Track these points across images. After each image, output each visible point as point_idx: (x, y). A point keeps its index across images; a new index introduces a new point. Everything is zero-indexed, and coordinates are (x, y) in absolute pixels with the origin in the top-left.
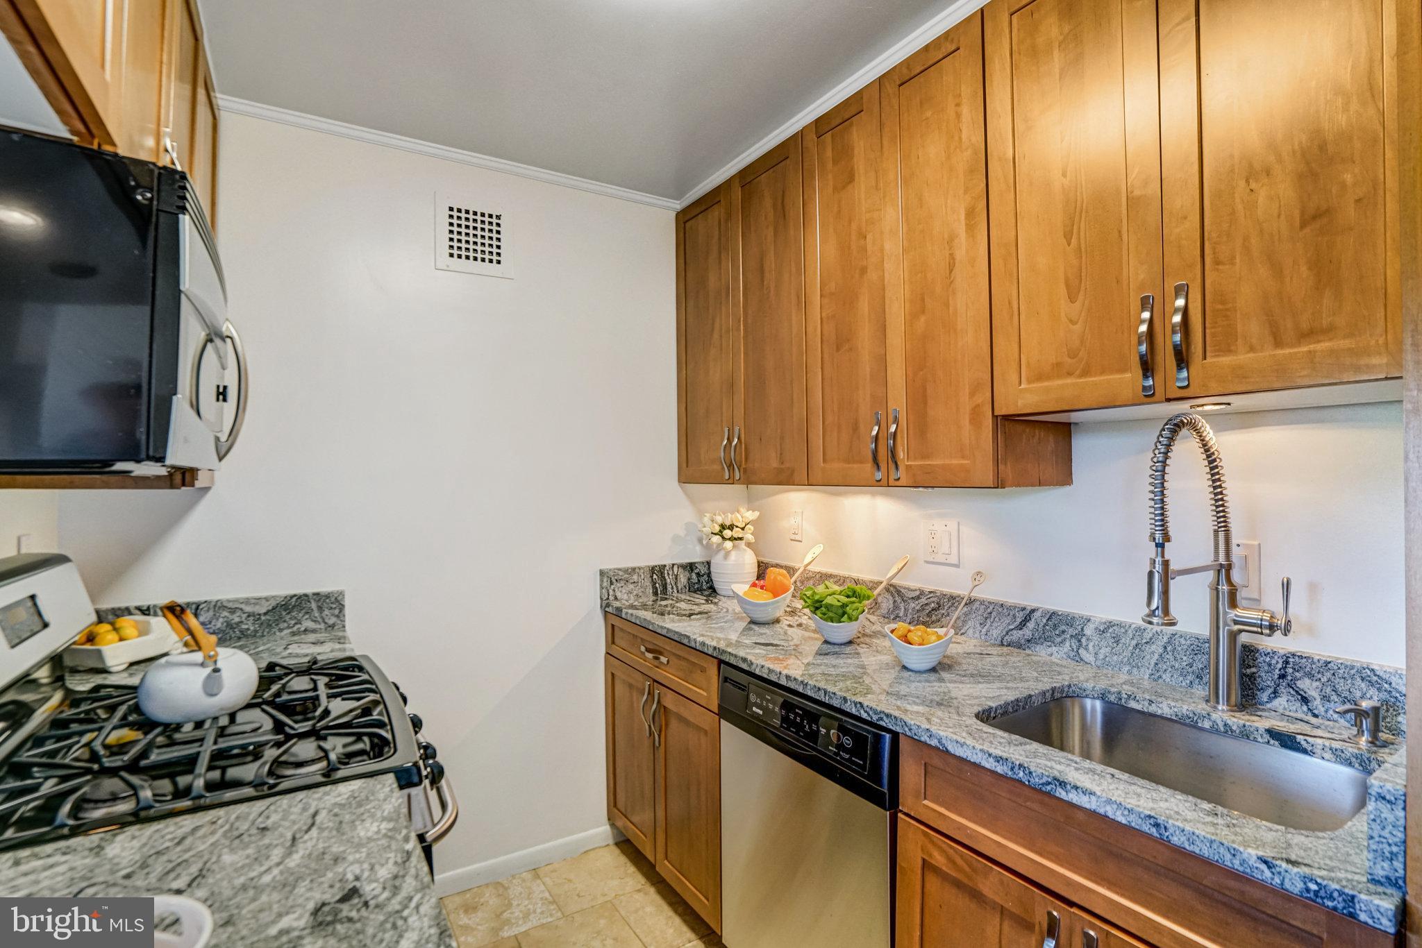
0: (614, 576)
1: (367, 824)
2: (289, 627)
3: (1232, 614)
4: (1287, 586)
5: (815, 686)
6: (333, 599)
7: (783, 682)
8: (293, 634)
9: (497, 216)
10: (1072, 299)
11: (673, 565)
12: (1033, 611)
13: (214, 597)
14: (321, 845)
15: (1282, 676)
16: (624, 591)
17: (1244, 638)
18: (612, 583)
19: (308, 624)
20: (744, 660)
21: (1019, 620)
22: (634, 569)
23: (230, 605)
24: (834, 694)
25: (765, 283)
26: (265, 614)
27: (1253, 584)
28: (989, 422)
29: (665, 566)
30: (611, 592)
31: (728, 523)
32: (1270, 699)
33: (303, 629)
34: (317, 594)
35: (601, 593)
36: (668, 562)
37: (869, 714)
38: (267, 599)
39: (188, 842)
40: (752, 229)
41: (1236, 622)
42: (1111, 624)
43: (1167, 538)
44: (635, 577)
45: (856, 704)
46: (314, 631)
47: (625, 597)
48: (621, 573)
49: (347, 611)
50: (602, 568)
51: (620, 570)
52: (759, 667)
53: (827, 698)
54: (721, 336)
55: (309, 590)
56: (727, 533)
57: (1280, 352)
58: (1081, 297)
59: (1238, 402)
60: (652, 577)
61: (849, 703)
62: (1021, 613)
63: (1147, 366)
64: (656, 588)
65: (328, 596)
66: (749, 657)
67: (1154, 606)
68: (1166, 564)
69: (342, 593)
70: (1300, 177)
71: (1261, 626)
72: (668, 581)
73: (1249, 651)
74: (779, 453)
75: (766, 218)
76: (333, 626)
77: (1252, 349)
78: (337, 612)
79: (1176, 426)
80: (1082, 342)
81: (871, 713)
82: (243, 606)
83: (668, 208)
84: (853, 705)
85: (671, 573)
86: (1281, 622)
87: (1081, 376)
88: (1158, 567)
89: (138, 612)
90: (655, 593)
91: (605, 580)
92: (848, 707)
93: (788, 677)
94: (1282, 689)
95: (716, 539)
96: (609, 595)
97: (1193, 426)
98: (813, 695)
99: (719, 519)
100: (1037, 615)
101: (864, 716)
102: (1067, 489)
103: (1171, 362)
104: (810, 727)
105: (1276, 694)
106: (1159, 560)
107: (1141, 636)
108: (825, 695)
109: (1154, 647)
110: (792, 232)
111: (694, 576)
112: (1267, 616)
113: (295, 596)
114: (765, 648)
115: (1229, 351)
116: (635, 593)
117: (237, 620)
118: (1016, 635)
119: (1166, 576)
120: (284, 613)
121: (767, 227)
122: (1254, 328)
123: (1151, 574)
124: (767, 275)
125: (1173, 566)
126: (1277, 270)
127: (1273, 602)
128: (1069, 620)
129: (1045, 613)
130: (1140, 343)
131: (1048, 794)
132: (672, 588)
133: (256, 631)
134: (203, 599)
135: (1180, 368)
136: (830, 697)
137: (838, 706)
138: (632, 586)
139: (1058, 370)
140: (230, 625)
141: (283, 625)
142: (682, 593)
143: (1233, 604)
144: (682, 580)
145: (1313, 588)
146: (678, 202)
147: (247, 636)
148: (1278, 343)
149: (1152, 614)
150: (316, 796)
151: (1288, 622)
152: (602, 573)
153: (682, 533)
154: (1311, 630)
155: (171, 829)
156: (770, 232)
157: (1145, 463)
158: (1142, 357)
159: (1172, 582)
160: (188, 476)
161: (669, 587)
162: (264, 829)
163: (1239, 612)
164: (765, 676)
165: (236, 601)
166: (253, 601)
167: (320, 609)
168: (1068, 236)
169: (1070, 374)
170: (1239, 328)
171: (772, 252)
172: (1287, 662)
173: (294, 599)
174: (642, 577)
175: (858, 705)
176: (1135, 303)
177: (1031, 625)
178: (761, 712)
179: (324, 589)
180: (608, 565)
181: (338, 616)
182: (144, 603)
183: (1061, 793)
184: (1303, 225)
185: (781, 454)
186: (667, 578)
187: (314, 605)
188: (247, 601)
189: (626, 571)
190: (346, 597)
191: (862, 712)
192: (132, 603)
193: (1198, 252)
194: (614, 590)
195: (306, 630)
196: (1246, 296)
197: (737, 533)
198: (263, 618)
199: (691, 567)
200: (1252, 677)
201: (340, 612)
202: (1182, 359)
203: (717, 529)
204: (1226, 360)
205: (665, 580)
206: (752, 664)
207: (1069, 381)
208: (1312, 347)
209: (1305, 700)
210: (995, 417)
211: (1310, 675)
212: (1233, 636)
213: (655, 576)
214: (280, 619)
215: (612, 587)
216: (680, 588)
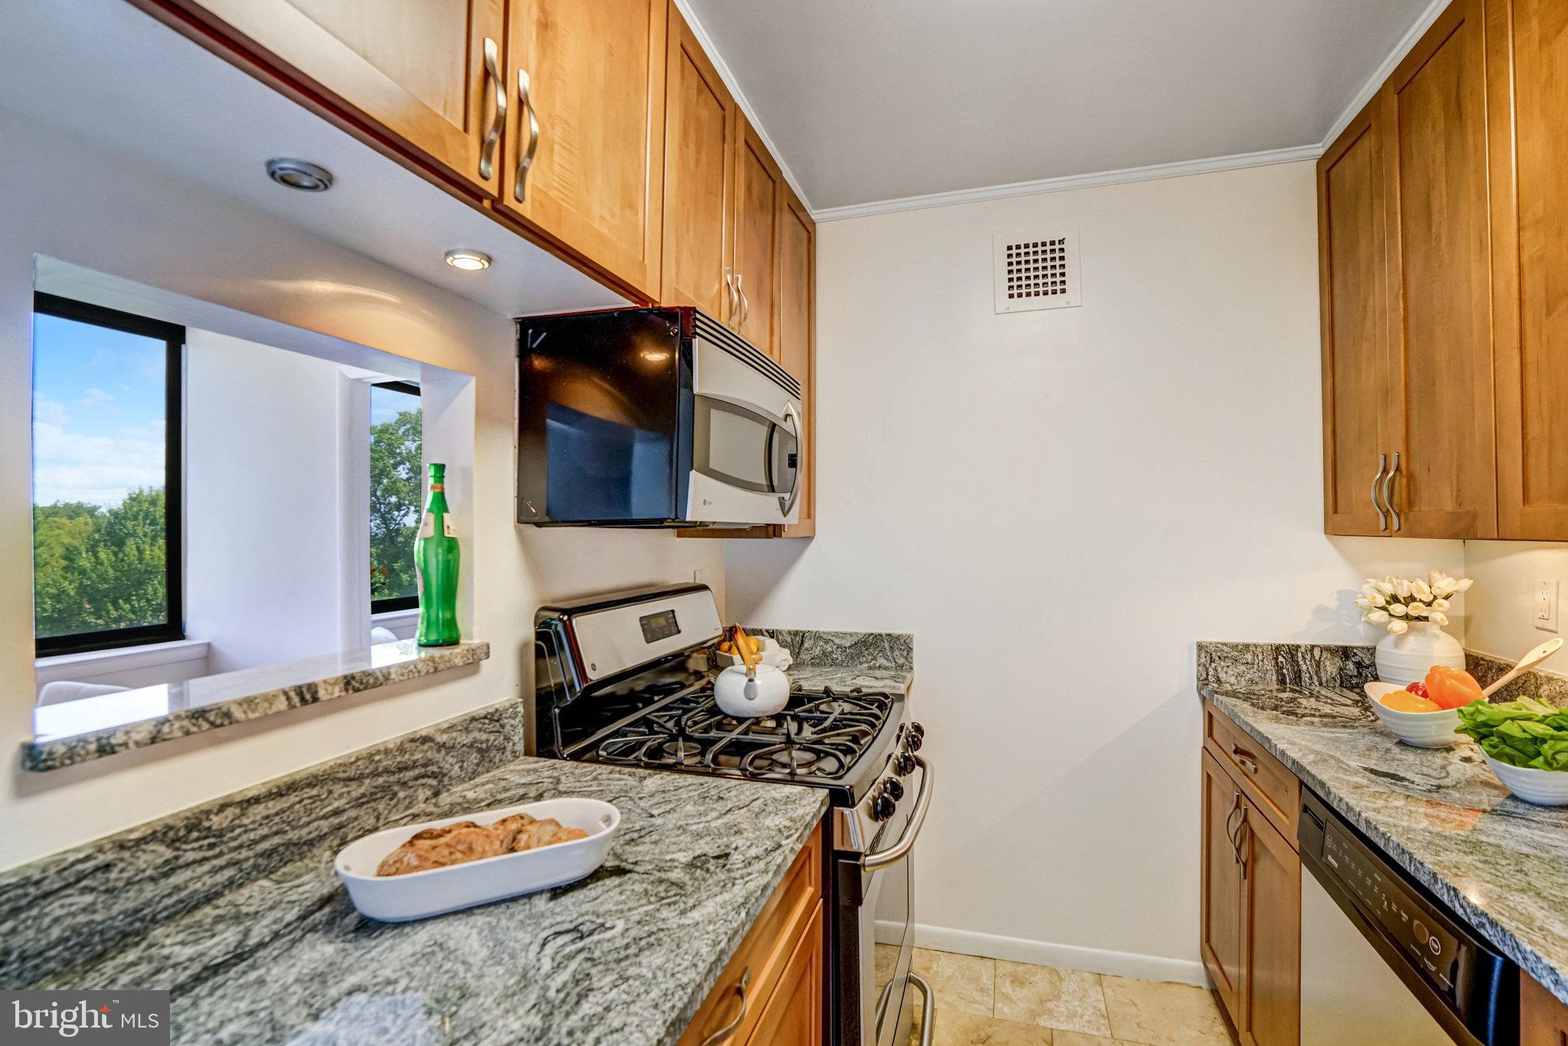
0: (1215, 651)
1: (777, 817)
2: (867, 662)
5: (1398, 845)
6: (902, 641)
7: (1362, 828)
8: (870, 668)
9: (1060, 241)
11: (1313, 647)
13: (814, 629)
14: (739, 820)
16: (1231, 672)
18: (1212, 661)
19: (881, 661)
20: (1322, 785)
22: (1247, 646)
23: (825, 636)
24: (1422, 864)
25: (1434, 230)
26: (850, 647)
29: (1298, 647)
30: (1211, 672)
31: (1402, 594)
33: (878, 665)
34: (889, 635)
35: (1198, 671)
36: (1304, 641)
37: (1465, 911)
38: (851, 635)
39: (680, 790)
40: (1415, 152)
44: (1249, 657)
45: (1449, 888)
46: (886, 668)
47: (1233, 680)
48: (1226, 649)
49: (915, 654)
50: (1200, 640)
51: (1226, 644)
52: (1338, 799)
53: (1413, 869)
54: (1375, 323)
55: (884, 631)
56: (1398, 609)
60: (1276, 659)
61: (1440, 885)
64: (1283, 675)
65: (898, 638)
66: (1329, 784)
69: (909, 637)
72: (1304, 668)
74: (1455, 488)
75: (1433, 128)
76: (902, 666)
78: (905, 653)
81: (1468, 910)
82: (833, 638)
83: (1303, 159)
84: (1445, 890)
85: (1308, 657)
89: (767, 634)
90: (1282, 681)
91: (1203, 655)
92: (1438, 890)
93: (1368, 822)
95: (1378, 616)
96: (1207, 674)
98: (1396, 858)
99: (1388, 588)
101: (1460, 912)
104: (1389, 905)
108: (1411, 862)
110: (1470, 139)
111: (1351, 666)
113: (872, 634)
114: (1373, 777)
116: (1248, 676)
117: (830, 649)
120: (863, 649)
121: (1436, 142)
124: (1436, 218)
132: (1311, 678)
133: (843, 661)
134: (807, 629)
136: (1417, 869)
137: (1426, 885)
138: (1243, 668)
140: (824, 653)
141: (862, 659)
142: (1327, 687)
144: (1329, 669)
146: (1320, 145)
147: (836, 665)
150: (769, 788)
152: (1201, 647)
153: (1333, 604)
155: (682, 780)
156: (1440, 150)
160: (777, 529)
161: (1305, 677)
162: (722, 798)
164: (1344, 814)
165: (829, 633)
166: (841, 635)
167: (891, 648)
171: (1443, 179)
173: (871, 637)
174: (1260, 658)
175: (1452, 893)
178: (1336, 865)
179: (895, 631)
180: (1211, 637)
181: (906, 658)
182: (771, 627)
185: (1458, 491)
186: (1301, 663)
187: (886, 645)
188: (836, 635)
189: (1234, 647)
190: (914, 639)
191: (1457, 905)
192: (764, 627)
194: (1215, 670)
195: (880, 667)
197: (1415, 609)
198: (848, 651)
199: (1345, 652)
201: (908, 654)
203: (1381, 601)
205: (1298, 665)
206: (1330, 793)
213: (1281, 659)
214: (860, 654)
215: (1213, 665)
216: (1324, 680)
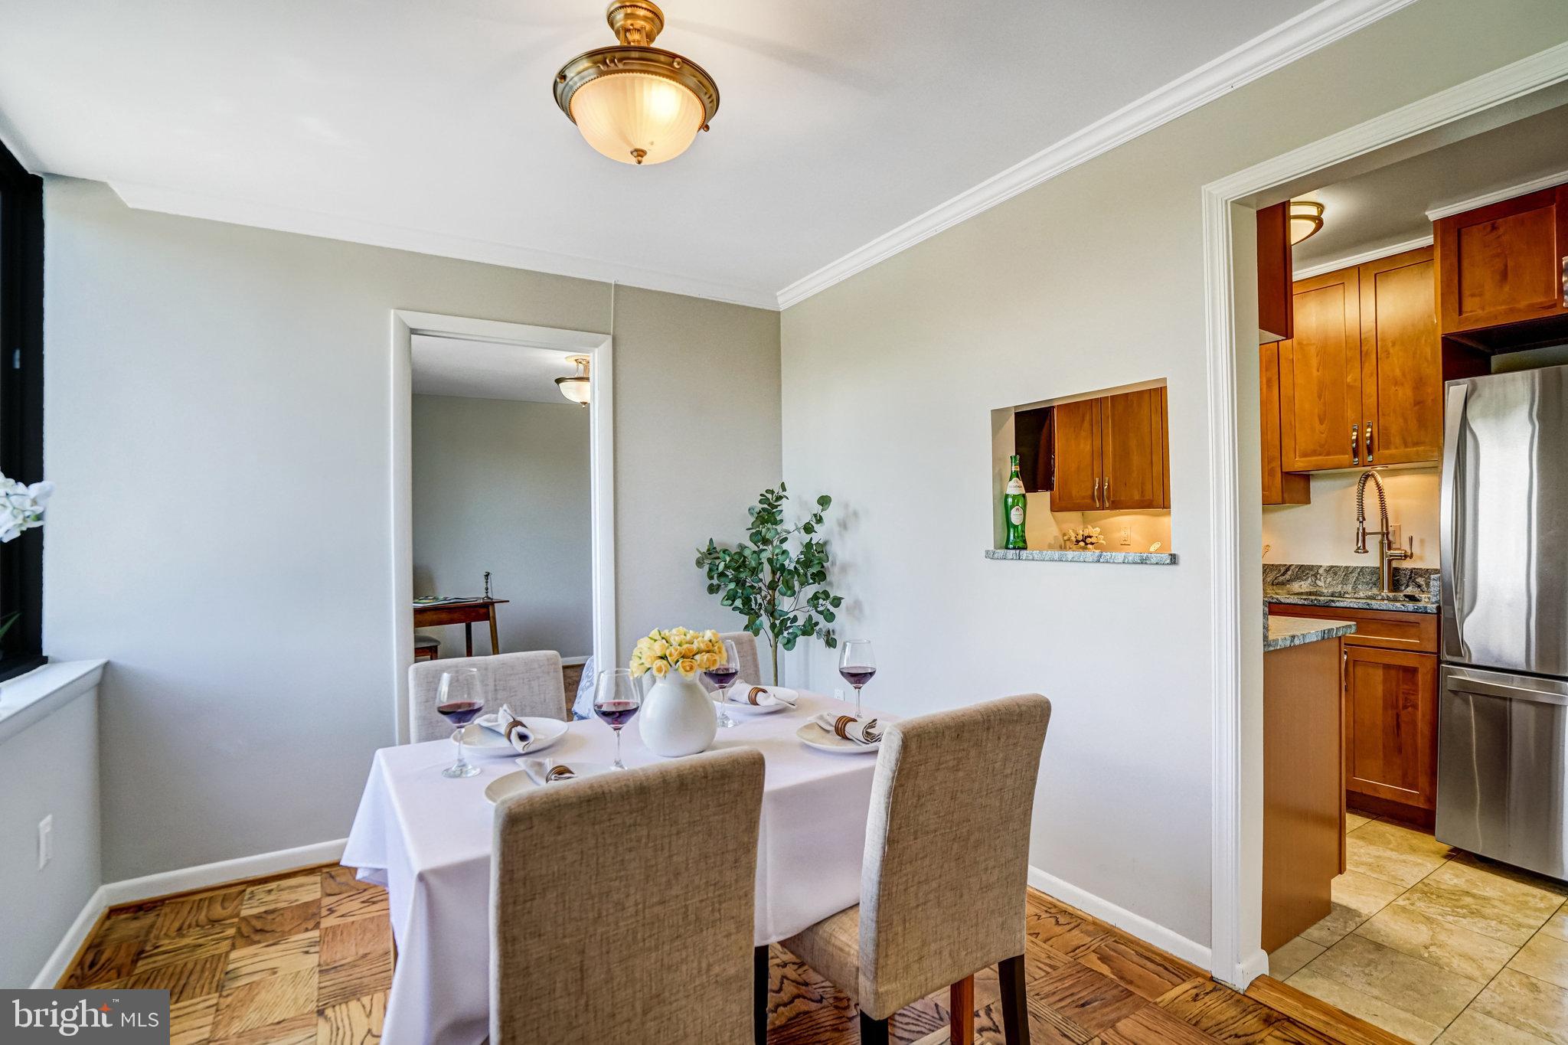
3: (1389, 552)
4: (1411, 539)
10: (1321, 423)
12: (1291, 566)
15: (1410, 578)
17: (1394, 564)
21: (1282, 572)
27: (1398, 541)
28: (1279, 475)
32: (1406, 588)
41: (1391, 556)
42: (1332, 567)
43: (1364, 519)
57: (1407, 450)
58: (1326, 422)
59: (1391, 467)
62: (1284, 568)
63: (1356, 453)
67: (1359, 545)
68: (1364, 529)
70: (1414, 388)
71: (1401, 556)
73: (1397, 569)
77: (1396, 448)
79: (1367, 477)
80: (1326, 441)
86: (1409, 554)
87: (1325, 456)
88: (1361, 531)
94: (1410, 583)
97: (1373, 475)
100: (1293, 567)
102: (1308, 506)
103: (1366, 452)
105: (1407, 586)
106: (1361, 528)
107: (1348, 570)
109: (1353, 574)
112: (1403, 552)
115: (1388, 448)
118: (1281, 579)
119: (1364, 534)
122: (1397, 440)
123: (1358, 533)
125: (1367, 531)
126: (1406, 420)
127: (1406, 547)
128: (1311, 568)
129: (1297, 566)
130: (1353, 443)
131: (1327, 606)
135: (1369, 455)
139: (1314, 453)
143: (1390, 548)
145: (1422, 541)
148: (1406, 445)
149: (1359, 548)
151: (1412, 554)
154: (1421, 558)
157: (1354, 490)
158: (1353, 449)
159: (1366, 537)
163: (1392, 551)
168: (1320, 397)
169: (1320, 455)
170: (1392, 439)
172: (1412, 572)
176: (1350, 430)
177: (1290, 573)
183: (1333, 604)
184: (1415, 405)
193: (1376, 411)
196: (1394, 429)
200: (1398, 580)
202: (1370, 451)
204: (1387, 452)
207: (1320, 457)
208: (1418, 448)
209: (1419, 586)
210: (1282, 472)
211: (1421, 576)
212: (1390, 562)
